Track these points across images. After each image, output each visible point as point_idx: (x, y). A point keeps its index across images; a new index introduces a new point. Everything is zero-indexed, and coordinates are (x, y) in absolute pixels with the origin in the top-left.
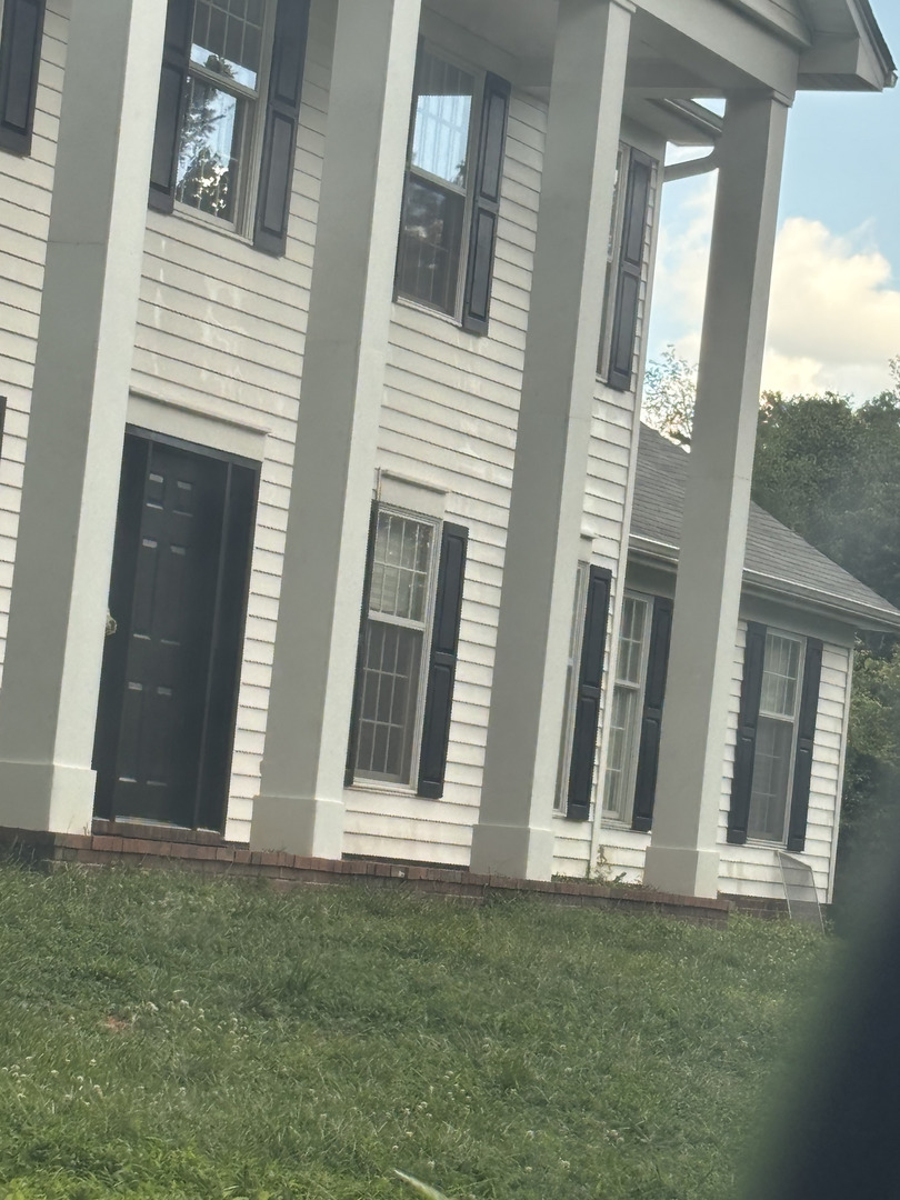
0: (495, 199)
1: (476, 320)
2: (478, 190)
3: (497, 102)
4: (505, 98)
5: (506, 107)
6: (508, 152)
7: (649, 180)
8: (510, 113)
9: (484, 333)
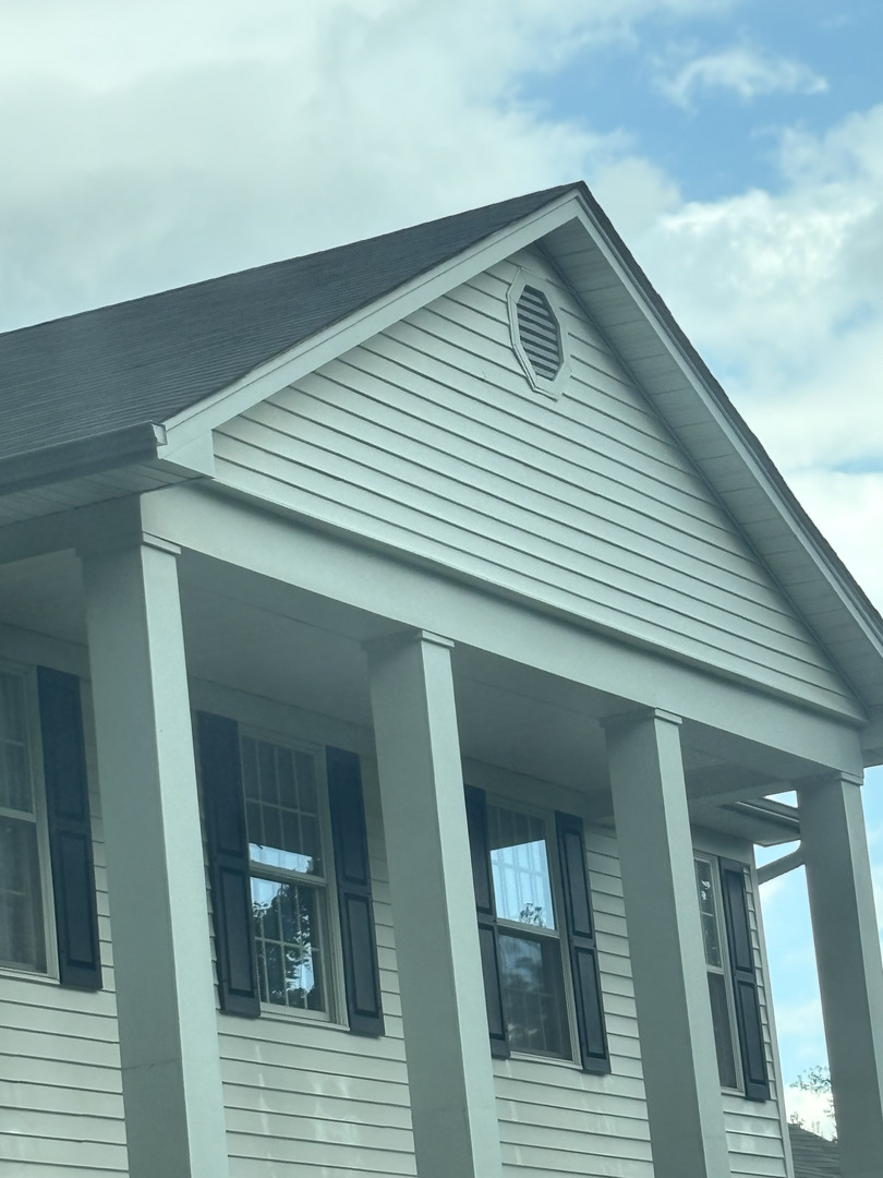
0: (590, 935)
1: (596, 1060)
2: (571, 929)
3: (572, 840)
4: (579, 834)
5: (582, 843)
6: (592, 886)
7: (743, 886)
8: (587, 847)
9: (609, 1071)
